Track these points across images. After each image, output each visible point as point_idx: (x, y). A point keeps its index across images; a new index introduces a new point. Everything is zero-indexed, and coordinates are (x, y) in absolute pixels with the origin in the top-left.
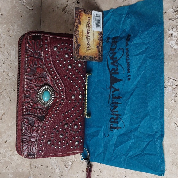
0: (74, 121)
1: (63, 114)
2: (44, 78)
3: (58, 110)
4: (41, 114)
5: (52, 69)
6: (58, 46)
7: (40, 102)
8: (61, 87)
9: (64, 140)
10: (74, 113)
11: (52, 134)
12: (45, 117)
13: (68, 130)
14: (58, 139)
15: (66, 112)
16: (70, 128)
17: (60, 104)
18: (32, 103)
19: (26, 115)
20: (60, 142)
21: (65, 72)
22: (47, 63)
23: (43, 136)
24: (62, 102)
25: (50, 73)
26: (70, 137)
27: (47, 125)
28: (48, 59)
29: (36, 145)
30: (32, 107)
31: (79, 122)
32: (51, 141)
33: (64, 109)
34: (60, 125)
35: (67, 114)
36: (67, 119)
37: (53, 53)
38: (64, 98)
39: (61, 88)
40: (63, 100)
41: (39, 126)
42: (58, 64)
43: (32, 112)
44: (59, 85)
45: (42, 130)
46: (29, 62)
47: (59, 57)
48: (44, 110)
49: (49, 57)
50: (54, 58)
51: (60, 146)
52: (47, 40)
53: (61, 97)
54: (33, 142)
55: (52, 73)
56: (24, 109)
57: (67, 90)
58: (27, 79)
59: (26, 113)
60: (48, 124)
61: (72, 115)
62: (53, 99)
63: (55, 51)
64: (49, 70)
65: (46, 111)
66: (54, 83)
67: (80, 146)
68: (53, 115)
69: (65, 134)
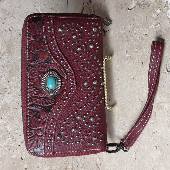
0: (88, 112)
1: (74, 103)
2: (48, 63)
3: (68, 99)
4: (47, 104)
5: (56, 52)
6: (63, 27)
7: (44, 90)
8: (69, 72)
9: (77, 135)
10: (88, 103)
11: (62, 128)
12: (51, 107)
13: (82, 123)
14: (70, 134)
15: (78, 101)
16: (84, 121)
17: (70, 92)
18: (36, 92)
19: (30, 105)
20: (72, 137)
21: (74, 55)
22: (51, 46)
23: (51, 129)
24: (72, 90)
25: (54, 57)
26: (85, 131)
27: (55, 117)
28: (52, 41)
29: (42, 139)
30: (36, 97)
31: (95, 112)
32: (61, 135)
33: (75, 98)
34: (71, 117)
35: (79, 104)
36: (80, 109)
37: (58, 35)
38: (74, 84)
39: (69, 74)
40: (72, 87)
41: (45, 118)
42: (64, 47)
43: (37, 102)
44: (67, 70)
45: (50, 122)
46: (30, 46)
47: (65, 39)
48: (50, 99)
49: (53, 39)
50: (59, 41)
51: (72, 142)
52: (49, 20)
53: (71, 84)
54: (39, 136)
55: (58, 57)
56: (28, 98)
57: (78, 76)
58: (30, 65)
59: (31, 103)
60: (56, 115)
61: (85, 105)
62: (60, 85)
63: (59, 32)
64: (53, 54)
65: (53, 101)
66: (60, 68)
67: (100, 142)
68: (62, 104)
69: (79, 127)
